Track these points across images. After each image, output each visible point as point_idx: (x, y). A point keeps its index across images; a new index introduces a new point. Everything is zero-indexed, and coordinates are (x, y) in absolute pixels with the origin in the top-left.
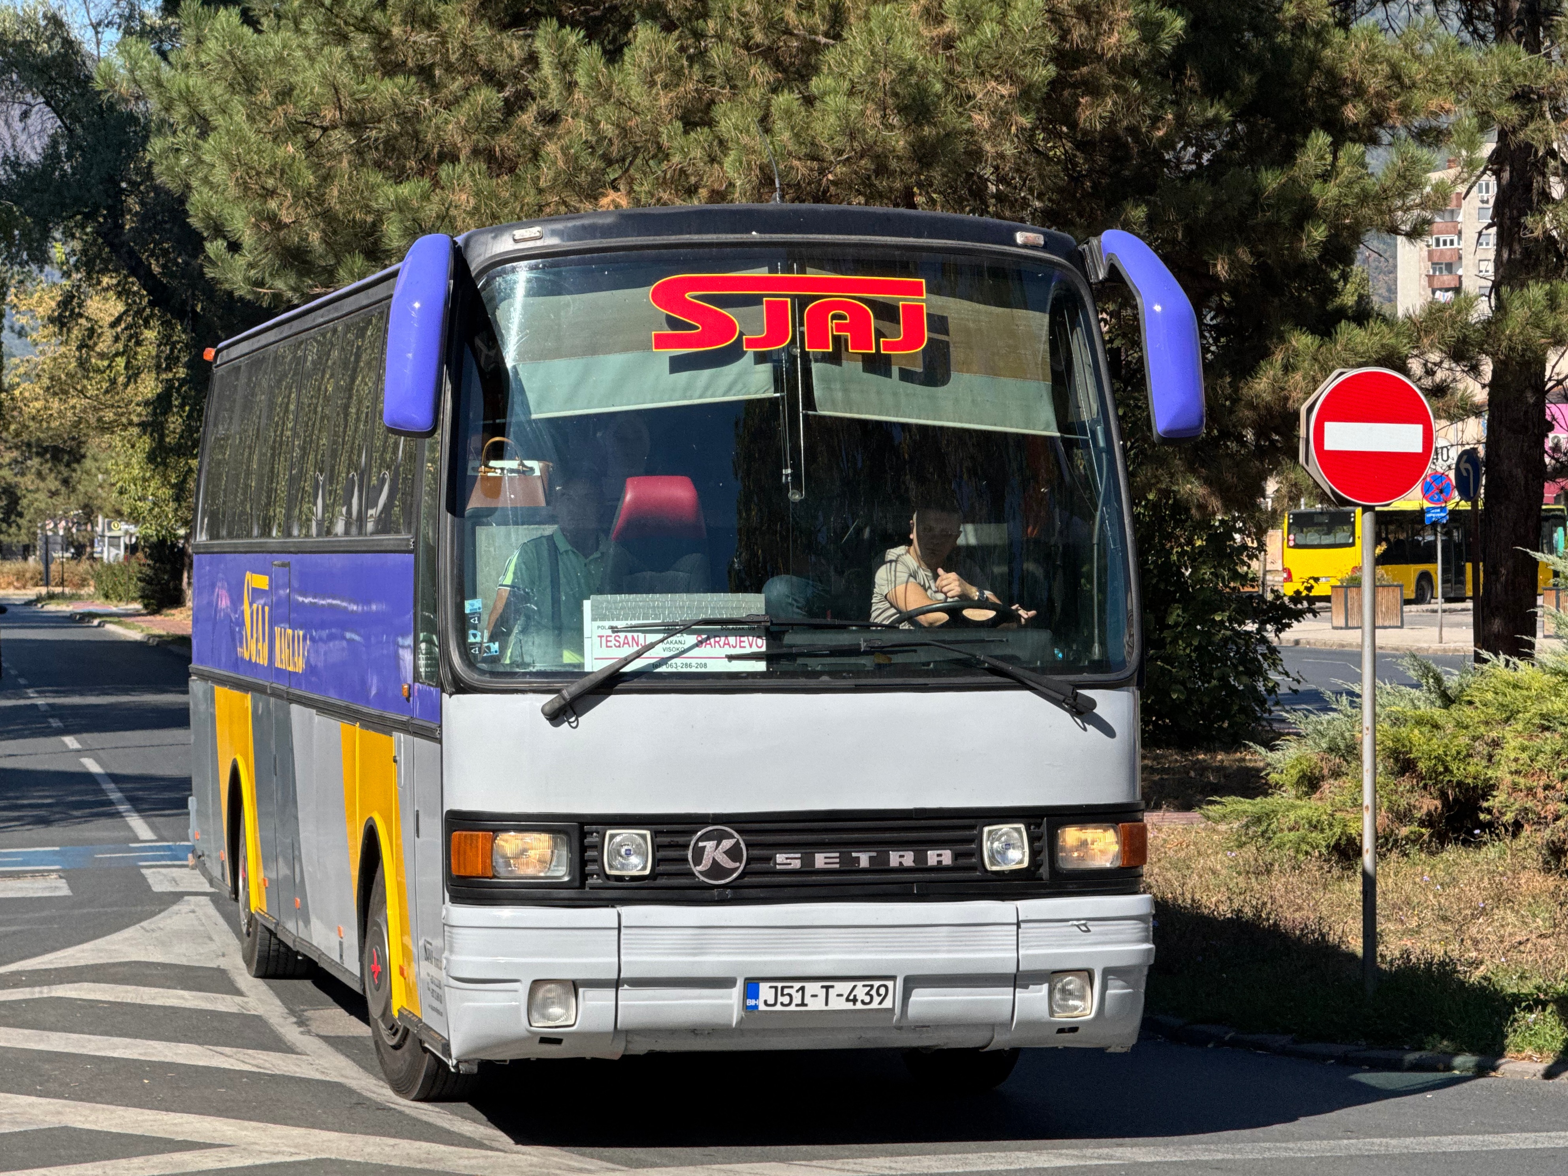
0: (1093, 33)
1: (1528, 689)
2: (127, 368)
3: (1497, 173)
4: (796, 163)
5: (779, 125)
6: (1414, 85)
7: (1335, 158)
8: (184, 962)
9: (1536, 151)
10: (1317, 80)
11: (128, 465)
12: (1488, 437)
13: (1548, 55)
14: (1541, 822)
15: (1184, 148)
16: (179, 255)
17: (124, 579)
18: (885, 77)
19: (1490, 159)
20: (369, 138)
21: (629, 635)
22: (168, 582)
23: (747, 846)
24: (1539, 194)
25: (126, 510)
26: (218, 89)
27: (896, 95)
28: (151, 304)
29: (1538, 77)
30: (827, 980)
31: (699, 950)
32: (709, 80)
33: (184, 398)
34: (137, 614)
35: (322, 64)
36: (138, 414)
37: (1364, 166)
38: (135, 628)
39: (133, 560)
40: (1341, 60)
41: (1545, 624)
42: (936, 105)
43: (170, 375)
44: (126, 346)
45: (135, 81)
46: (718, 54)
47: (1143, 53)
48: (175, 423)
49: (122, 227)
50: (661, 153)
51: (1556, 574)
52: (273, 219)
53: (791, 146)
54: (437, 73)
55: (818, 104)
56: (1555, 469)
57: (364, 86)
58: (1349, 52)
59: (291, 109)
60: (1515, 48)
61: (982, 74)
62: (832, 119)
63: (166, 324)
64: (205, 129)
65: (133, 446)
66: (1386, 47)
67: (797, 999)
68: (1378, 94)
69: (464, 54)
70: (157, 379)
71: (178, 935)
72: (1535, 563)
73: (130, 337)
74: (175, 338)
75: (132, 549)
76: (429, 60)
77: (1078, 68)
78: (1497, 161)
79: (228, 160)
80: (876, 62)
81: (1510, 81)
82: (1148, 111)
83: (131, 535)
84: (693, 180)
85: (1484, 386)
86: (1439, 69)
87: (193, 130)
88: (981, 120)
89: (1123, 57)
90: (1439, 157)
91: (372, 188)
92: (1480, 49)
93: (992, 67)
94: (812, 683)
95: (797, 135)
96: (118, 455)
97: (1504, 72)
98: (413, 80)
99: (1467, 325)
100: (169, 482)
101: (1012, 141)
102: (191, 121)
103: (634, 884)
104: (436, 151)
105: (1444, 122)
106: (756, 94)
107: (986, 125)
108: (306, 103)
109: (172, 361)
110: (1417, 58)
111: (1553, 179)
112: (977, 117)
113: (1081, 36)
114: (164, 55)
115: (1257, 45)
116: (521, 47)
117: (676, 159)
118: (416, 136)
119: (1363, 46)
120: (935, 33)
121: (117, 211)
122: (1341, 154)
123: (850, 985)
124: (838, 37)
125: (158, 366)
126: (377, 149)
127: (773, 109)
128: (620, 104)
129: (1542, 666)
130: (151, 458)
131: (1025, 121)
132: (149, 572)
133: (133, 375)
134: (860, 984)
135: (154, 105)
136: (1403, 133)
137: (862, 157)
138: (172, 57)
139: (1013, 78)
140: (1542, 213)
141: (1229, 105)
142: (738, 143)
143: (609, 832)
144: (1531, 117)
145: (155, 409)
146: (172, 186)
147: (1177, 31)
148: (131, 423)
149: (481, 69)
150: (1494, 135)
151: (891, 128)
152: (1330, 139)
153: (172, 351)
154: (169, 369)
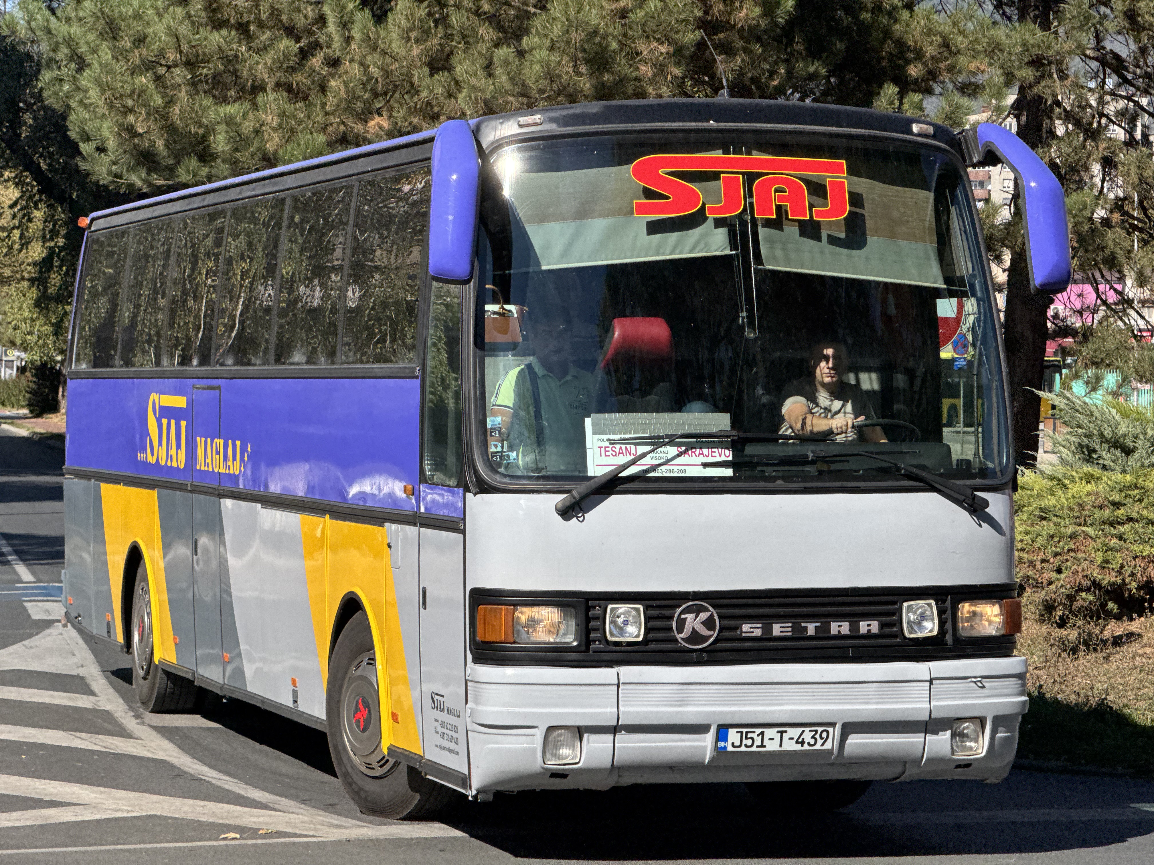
0: (728, 9)
1: (1032, 490)
2: (21, 238)
3: (1017, 117)
4: (511, 99)
5: (499, 71)
6: (959, 52)
7: (901, 103)
8: (53, 670)
9: (1046, 101)
10: (889, 47)
11: (20, 309)
12: (1007, 307)
13: (1056, 33)
14: (1038, 586)
15: (792, 94)
16: (61, 157)
17: (16, 392)
18: (576, 37)
19: (1012, 106)
20: (201, 74)
21: (623, 446)
22: (48, 395)
23: (720, 617)
24: (1047, 132)
25: (18, 341)
26: (91, 37)
27: (584, 51)
28: (40, 192)
29: (1049, 47)
30: (782, 726)
31: (682, 702)
32: (449, 37)
33: (62, 261)
34: (25, 417)
35: (167, 19)
36: (30, 271)
37: (922, 109)
38: (23, 427)
39: (23, 378)
40: (906, 32)
41: (1045, 443)
42: (614, 59)
43: (52, 244)
44: (20, 222)
45: (31, 29)
46: (456, 19)
47: (763, 23)
48: (55, 279)
49: (20, 135)
50: (414, 90)
51: (1054, 407)
52: (131, 130)
53: (508, 86)
54: (252, 28)
55: (527, 56)
56: (1054, 331)
57: (197, 36)
58: (912, 27)
59: (144, 51)
60: (1032, 26)
61: (648, 37)
62: (537, 67)
63: (50, 206)
64: (82, 65)
65: (24, 296)
66: (940, 24)
67: (758, 742)
68: (932, 58)
69: (272, 14)
70: (43, 246)
71: (50, 651)
72: (1039, 399)
73: (24, 216)
74: (56, 217)
75: (22, 370)
76: (245, 18)
77: (717, 34)
78: (1017, 108)
79: (100, 86)
80: (570, 26)
81: (1028, 50)
82: (767, 67)
83: (22, 360)
84: (436, 109)
85: (1004, 271)
86: (976, 40)
87: (73, 66)
88: (646, 70)
89: (749, 27)
90: (974, 104)
91: (204, 109)
92: (1007, 26)
93: (654, 32)
94: (770, 485)
95: (512, 79)
96: (14, 301)
97: (1024, 44)
98: (233, 32)
99: (993, 225)
100: (50, 322)
101: (668, 87)
102: (71, 59)
103: (629, 648)
104: (250, 83)
105: (980, 79)
106: (483, 47)
107: (650, 74)
108: (155, 47)
109: (54, 233)
110: (961, 32)
111: (1057, 122)
112: (643, 68)
113: (719, 11)
114: (53, 11)
115: (846, 20)
116: (313, 10)
117: (424, 94)
118: (235, 73)
119: (922, 23)
120: (613, 7)
121: (16, 123)
122: (905, 100)
123: (799, 730)
124: (543, 8)
125: (44, 237)
126: (207, 82)
127: (495, 59)
128: (384, 53)
129: (1042, 473)
130: (38, 304)
131: (678, 72)
132: (34, 386)
133: (25, 242)
134: (807, 730)
135: (44, 47)
136: (950, 86)
137: (559, 95)
138: (59, 13)
139: (669, 41)
140: (1050, 146)
141: (826, 64)
142: (469, 83)
143: (610, 607)
144: (1042, 77)
145: (41, 268)
146: (57, 106)
147: (788, 8)
148: (23, 278)
149: (284, 26)
150: (1016, 89)
151: (581, 74)
152: (898, 89)
153: (54, 226)
154: (52, 239)
